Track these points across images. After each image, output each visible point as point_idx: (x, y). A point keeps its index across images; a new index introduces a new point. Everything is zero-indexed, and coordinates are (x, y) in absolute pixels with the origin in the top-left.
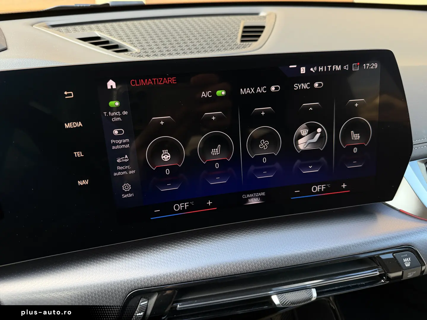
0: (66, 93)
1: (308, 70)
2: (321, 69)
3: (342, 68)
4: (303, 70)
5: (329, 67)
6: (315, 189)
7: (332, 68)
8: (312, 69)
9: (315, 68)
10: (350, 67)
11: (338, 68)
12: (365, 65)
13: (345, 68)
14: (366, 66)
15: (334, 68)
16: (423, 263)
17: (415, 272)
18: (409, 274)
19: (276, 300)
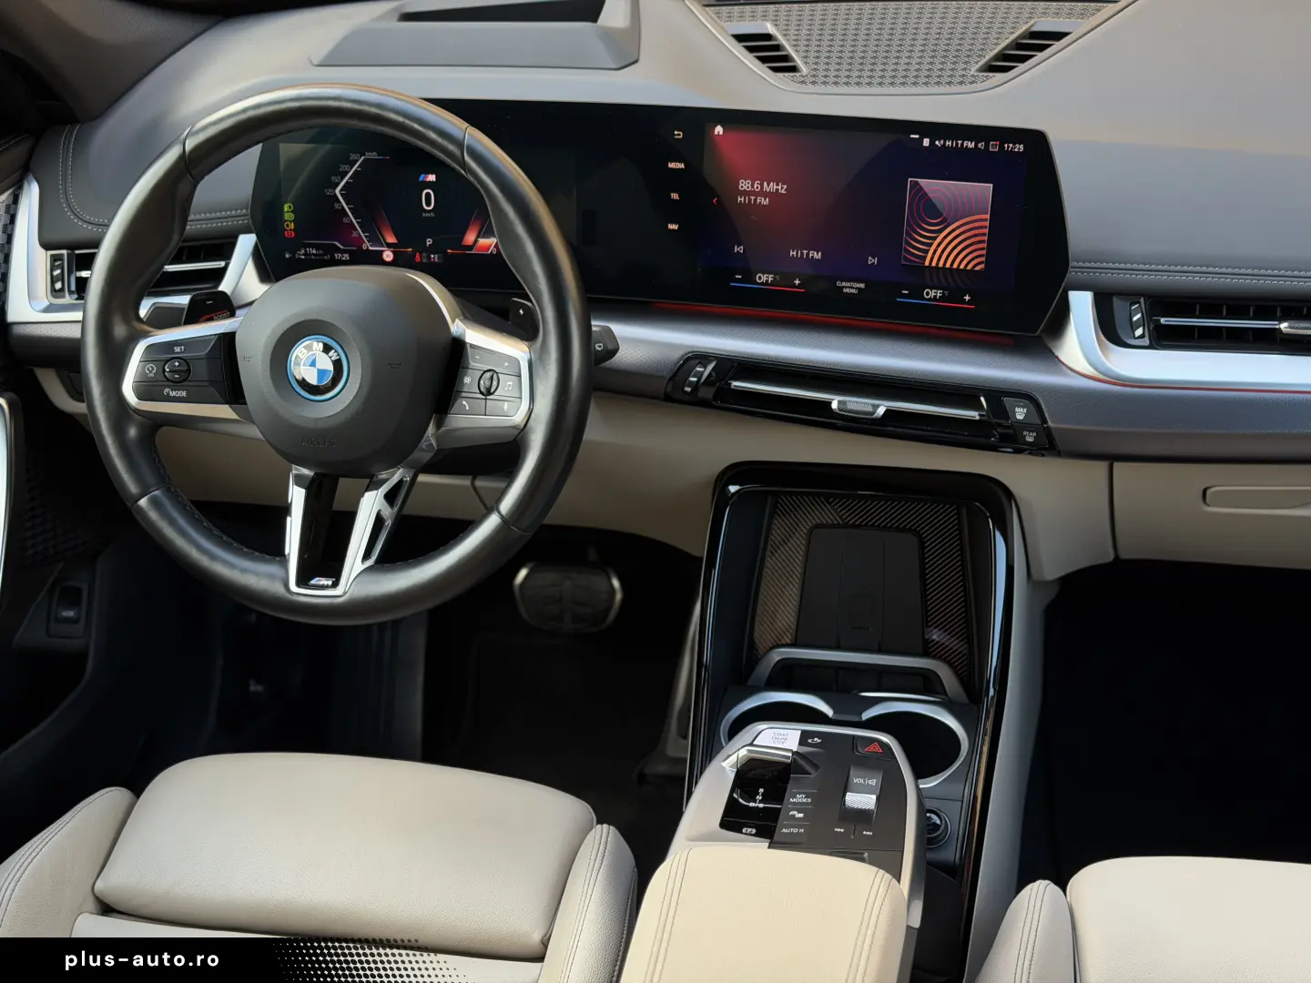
0: (676, 133)
1: (932, 143)
2: (949, 143)
3: (976, 145)
4: (926, 142)
5: (960, 142)
6: (928, 294)
7: (962, 144)
8: (937, 143)
9: (942, 142)
10: (987, 145)
11: (971, 145)
12: (1006, 145)
13: (980, 146)
14: (1008, 147)
15: (965, 145)
16: (1044, 421)
17: (1035, 434)
18: (1025, 433)
19: (834, 405)
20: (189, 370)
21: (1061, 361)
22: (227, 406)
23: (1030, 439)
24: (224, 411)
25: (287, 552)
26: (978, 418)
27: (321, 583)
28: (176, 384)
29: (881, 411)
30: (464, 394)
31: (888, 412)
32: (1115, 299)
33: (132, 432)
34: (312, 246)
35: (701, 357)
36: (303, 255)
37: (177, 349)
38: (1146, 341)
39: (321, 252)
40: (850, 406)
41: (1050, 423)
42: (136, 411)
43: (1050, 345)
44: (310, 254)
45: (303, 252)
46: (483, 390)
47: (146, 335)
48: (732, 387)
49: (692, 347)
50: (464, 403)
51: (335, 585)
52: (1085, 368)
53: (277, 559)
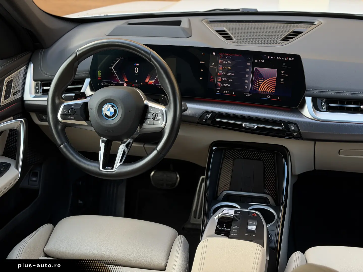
0: (203, 54)
1: (270, 58)
2: (275, 58)
3: (282, 58)
5: (277, 57)
6: (268, 97)
9: (273, 57)
10: (285, 59)
12: (290, 58)
15: (279, 58)
16: (299, 130)
17: (296, 133)
18: (294, 133)
19: (243, 125)
20: (75, 112)
21: (303, 115)
22: (85, 121)
23: (295, 135)
24: (84, 123)
25: (99, 160)
26: (281, 129)
27: (109, 168)
28: (72, 115)
29: (256, 127)
30: (148, 119)
31: (257, 127)
32: (317, 99)
33: (60, 127)
34: (106, 82)
35: (208, 112)
36: (103, 84)
37: (72, 106)
38: (326, 110)
39: (107, 83)
40: (247, 125)
41: (301, 131)
42: (61, 122)
43: (300, 110)
44: (105, 84)
45: (103, 83)
46: (153, 118)
47: (64, 103)
48: (216, 120)
49: (205, 109)
50: (148, 121)
51: (112, 169)
52: (310, 116)
53: (97, 162)
